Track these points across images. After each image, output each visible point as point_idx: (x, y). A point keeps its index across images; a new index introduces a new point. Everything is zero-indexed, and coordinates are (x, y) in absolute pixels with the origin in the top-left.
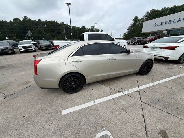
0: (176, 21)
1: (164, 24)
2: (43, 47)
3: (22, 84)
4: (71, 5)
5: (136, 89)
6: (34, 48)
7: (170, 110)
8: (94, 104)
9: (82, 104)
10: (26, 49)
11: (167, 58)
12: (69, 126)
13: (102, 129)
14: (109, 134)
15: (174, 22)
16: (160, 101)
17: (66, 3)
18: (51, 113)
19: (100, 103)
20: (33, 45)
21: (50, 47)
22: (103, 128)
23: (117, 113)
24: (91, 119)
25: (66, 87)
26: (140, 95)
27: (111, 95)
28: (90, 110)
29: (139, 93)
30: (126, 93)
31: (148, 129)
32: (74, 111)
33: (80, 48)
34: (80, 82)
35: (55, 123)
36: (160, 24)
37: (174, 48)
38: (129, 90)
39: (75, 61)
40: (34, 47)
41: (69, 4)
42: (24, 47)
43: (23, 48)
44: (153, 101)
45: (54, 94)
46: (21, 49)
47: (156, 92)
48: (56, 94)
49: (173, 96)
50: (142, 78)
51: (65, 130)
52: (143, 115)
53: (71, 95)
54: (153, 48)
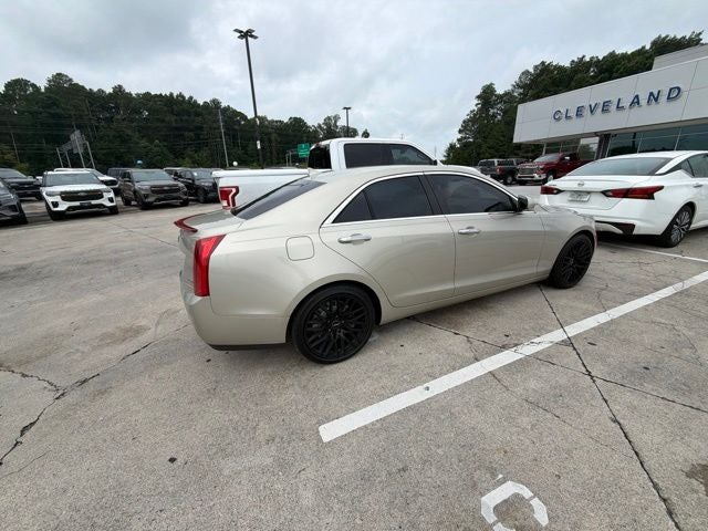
0: (626, 103)
1: (587, 112)
2: (146, 196)
3: (110, 339)
4: (255, 37)
5: (558, 335)
6: (111, 200)
7: (695, 396)
8: (429, 395)
9: (383, 398)
10: (77, 203)
11: (629, 227)
12: (366, 477)
13: (495, 477)
14: (526, 493)
15: (619, 108)
16: (653, 371)
17: (236, 30)
18: (277, 440)
19: (451, 391)
20: (104, 187)
21: (175, 195)
22: (494, 475)
23: (525, 421)
24: (439, 447)
25: (313, 337)
26: (578, 354)
27: (477, 360)
28: (423, 418)
29: (575, 349)
30: (528, 350)
31: (650, 463)
32: (365, 427)
33: (359, 190)
34: (359, 320)
35: (310, 473)
36: (573, 113)
37: (648, 193)
38: (536, 340)
39: (349, 239)
40: (112, 195)
41: (246, 35)
42: (67, 196)
43: (64, 199)
44: (632, 373)
45: (259, 371)
46: (55, 204)
47: (626, 341)
48: (269, 370)
49: (687, 352)
50: (561, 298)
51: (356, 494)
52: (615, 421)
53: (328, 368)
54: (579, 195)
